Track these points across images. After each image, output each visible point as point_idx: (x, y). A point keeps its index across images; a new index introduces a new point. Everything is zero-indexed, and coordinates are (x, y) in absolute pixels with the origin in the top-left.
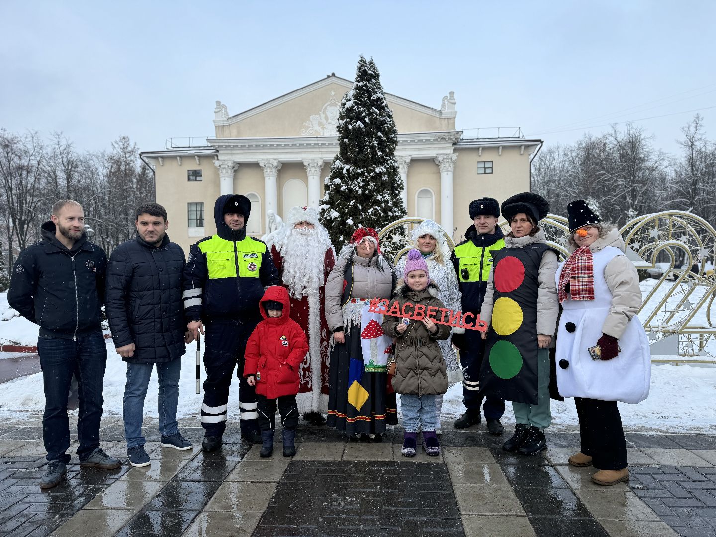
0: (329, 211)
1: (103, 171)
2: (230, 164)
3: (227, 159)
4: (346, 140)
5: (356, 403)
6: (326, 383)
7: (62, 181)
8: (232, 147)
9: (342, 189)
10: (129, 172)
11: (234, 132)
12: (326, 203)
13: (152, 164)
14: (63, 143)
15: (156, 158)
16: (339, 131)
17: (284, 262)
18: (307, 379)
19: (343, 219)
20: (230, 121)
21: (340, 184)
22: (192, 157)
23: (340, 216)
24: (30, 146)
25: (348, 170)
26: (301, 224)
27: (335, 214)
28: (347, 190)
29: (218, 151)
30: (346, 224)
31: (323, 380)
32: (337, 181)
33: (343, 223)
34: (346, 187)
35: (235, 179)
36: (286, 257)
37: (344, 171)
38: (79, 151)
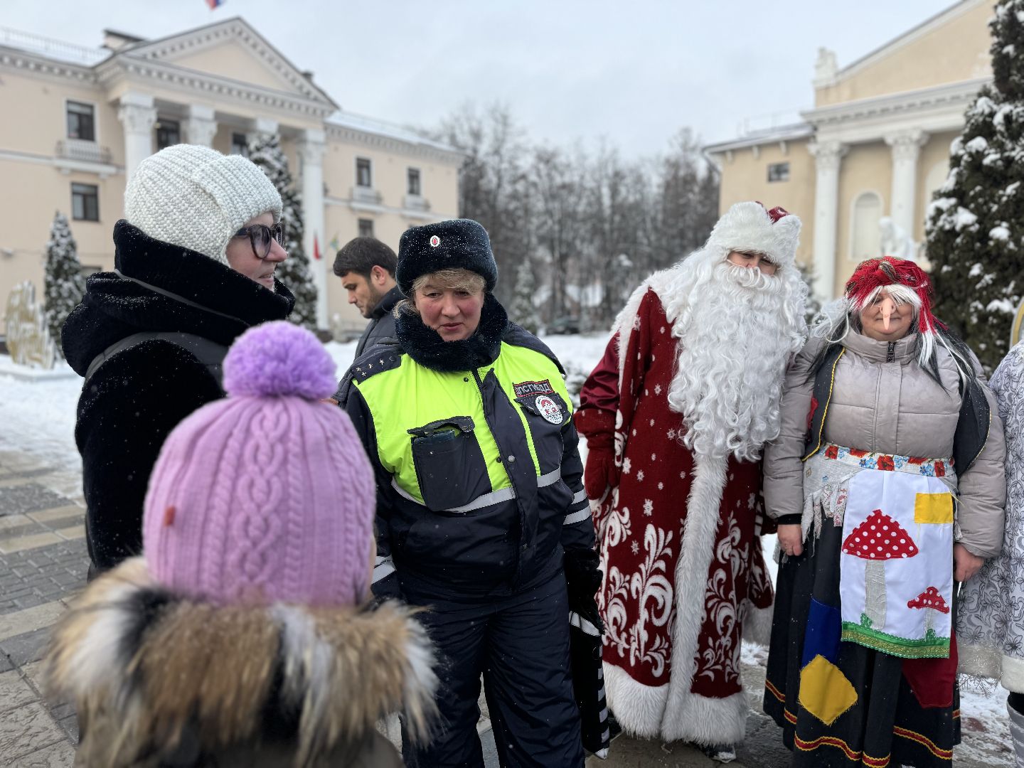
0: (952, 211)
1: (655, 181)
2: (835, 147)
3: (830, 140)
4: (1010, 49)
5: (822, 705)
6: (708, 669)
7: (607, 201)
8: (837, 120)
9: (987, 161)
10: (690, 179)
11: (846, 92)
12: (948, 195)
13: (719, 163)
14: (609, 148)
15: (723, 153)
16: (995, 33)
17: (680, 352)
18: (655, 655)
19: (985, 228)
20: (840, 78)
21: (985, 150)
22: (775, 144)
23: (979, 222)
24: (573, 158)
25: (1008, 118)
26: (749, 255)
27: (965, 217)
28: (1000, 163)
29: (815, 129)
30: (991, 239)
31: (701, 662)
32: (979, 143)
33: (983, 236)
34: (998, 156)
35: (842, 171)
36: (687, 341)
37: (998, 119)
38: (628, 158)
